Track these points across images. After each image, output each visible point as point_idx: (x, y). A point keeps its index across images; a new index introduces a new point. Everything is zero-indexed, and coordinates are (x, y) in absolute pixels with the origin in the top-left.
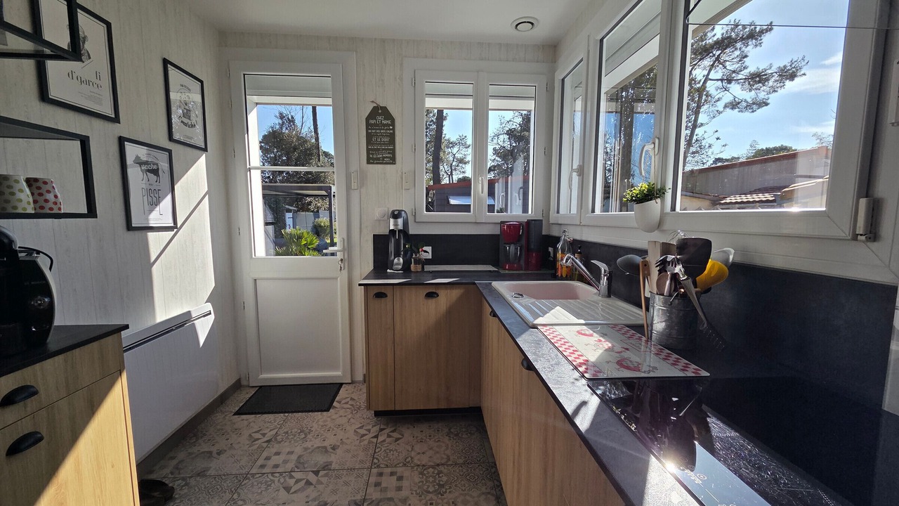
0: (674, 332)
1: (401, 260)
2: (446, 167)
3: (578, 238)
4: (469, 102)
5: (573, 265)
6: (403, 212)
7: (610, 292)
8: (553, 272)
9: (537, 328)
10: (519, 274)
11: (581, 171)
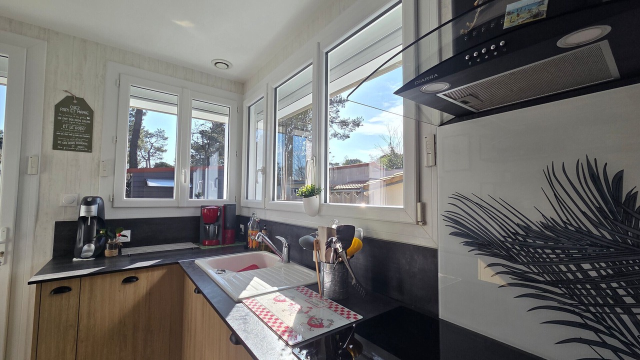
0: (337, 288)
1: (93, 246)
2: (143, 153)
3: (263, 218)
4: (175, 109)
5: (263, 241)
6: (98, 199)
7: (290, 259)
8: (245, 243)
9: (242, 302)
10: (217, 249)
11: (264, 171)
